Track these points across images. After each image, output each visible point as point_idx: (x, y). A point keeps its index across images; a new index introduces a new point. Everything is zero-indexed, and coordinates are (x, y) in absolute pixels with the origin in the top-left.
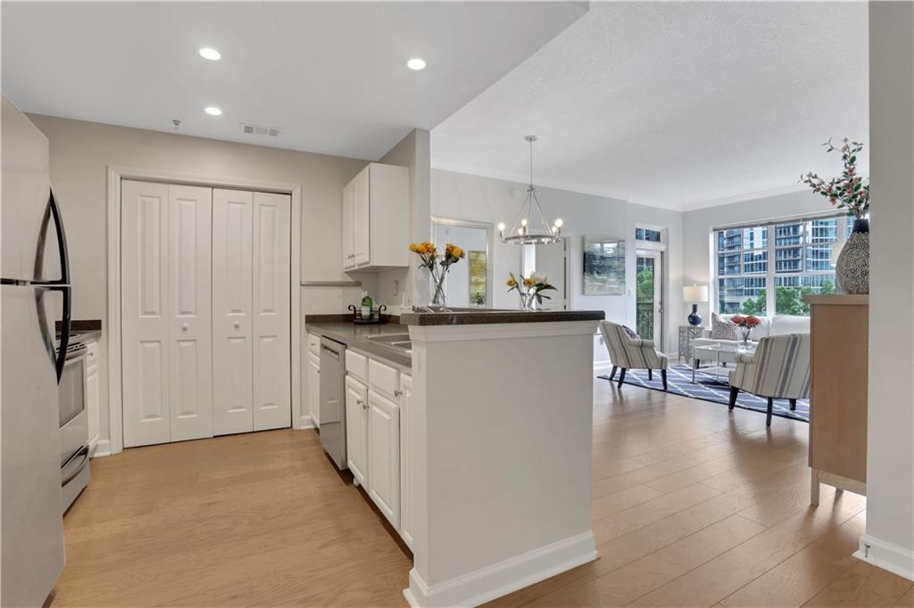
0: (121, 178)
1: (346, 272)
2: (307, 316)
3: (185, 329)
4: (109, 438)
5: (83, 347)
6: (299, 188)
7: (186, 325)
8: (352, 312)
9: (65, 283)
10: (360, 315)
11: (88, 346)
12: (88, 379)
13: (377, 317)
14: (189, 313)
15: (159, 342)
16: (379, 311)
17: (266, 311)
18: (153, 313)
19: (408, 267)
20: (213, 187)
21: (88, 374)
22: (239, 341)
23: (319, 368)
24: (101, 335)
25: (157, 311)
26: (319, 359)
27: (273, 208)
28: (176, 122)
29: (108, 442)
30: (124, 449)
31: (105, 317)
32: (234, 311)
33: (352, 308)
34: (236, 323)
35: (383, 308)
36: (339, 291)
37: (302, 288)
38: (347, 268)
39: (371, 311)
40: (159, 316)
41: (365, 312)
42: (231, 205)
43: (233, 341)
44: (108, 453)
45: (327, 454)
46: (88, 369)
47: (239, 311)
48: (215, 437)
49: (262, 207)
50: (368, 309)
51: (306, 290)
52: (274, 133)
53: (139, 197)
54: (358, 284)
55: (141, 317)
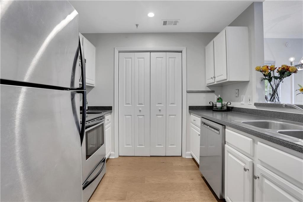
0: (119, 52)
1: (207, 86)
2: (189, 106)
3: (140, 111)
4: (114, 152)
5: (104, 118)
6: (186, 49)
7: (140, 109)
8: (212, 105)
9: (83, 89)
10: (216, 106)
11: (106, 117)
12: (106, 130)
13: (225, 108)
14: (142, 104)
15: (131, 115)
16: (227, 105)
17: (172, 104)
18: (129, 104)
19: (249, 81)
20: (150, 52)
21: (106, 128)
22: (161, 117)
23: (200, 133)
24: (112, 112)
25: (130, 103)
26: (200, 129)
27: (174, 59)
28: (137, 25)
29: (114, 153)
30: (119, 156)
31: (113, 105)
32: (159, 104)
33: (211, 103)
34: (160, 109)
35: (229, 103)
36: (204, 95)
37: (187, 93)
38: (208, 84)
39: (222, 105)
40: (131, 105)
41: (219, 105)
42: (158, 58)
43: (159, 117)
44: (114, 157)
45: (203, 178)
46: (106, 126)
47: (161, 104)
48: (151, 156)
49: (170, 59)
50: (220, 104)
51: (189, 95)
52: (175, 23)
53: (125, 59)
54: (213, 92)
55: (125, 105)
